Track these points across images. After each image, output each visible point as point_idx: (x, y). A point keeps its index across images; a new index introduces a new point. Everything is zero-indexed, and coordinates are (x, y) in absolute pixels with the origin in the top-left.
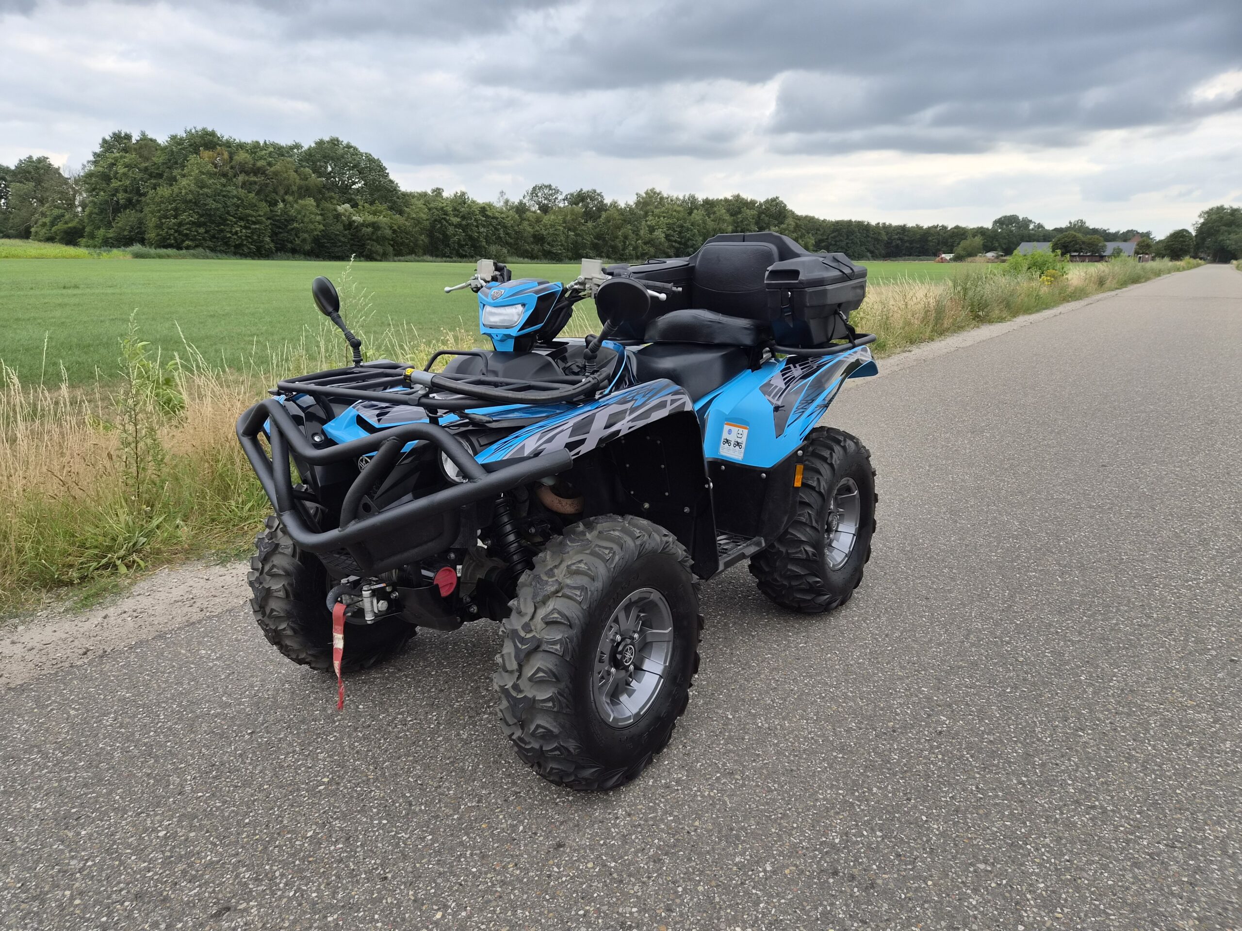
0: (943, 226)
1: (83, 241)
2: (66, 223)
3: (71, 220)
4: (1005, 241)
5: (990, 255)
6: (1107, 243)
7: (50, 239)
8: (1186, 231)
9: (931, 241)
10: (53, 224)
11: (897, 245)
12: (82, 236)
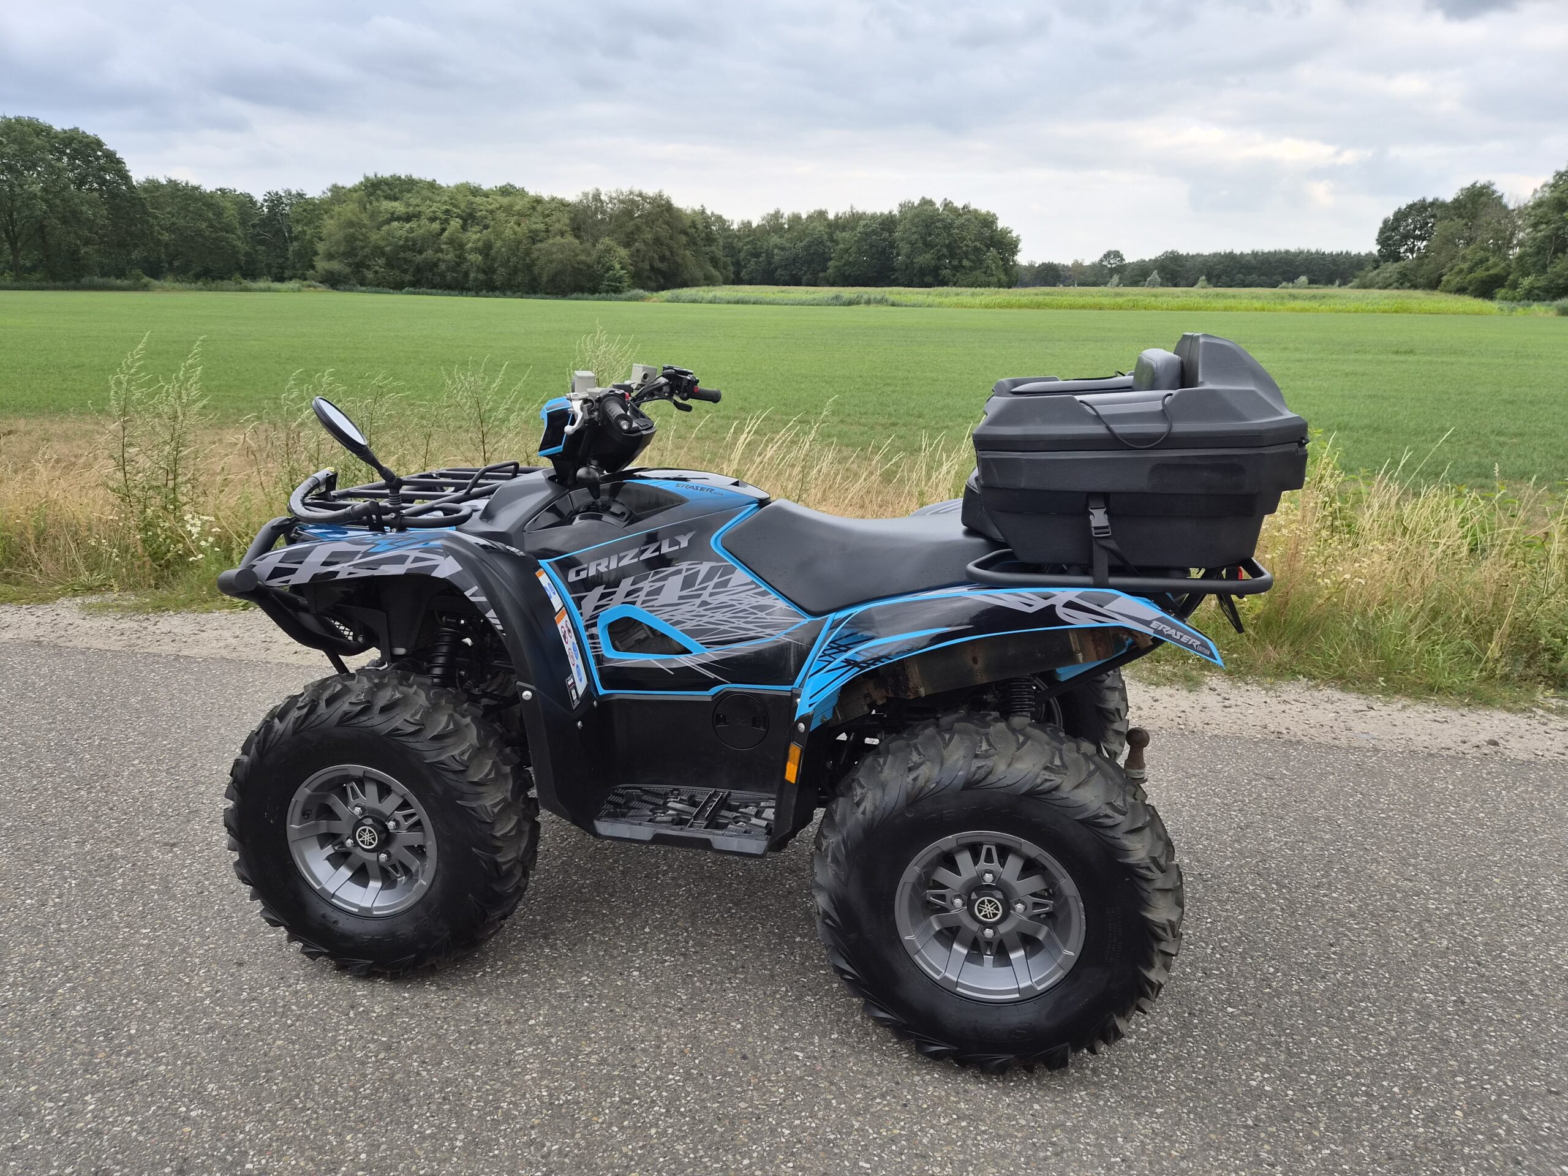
1: (1501, 292)
2: (1487, 269)
3: (1495, 265)
7: (1461, 290)
10: (1471, 270)
12: (1502, 286)
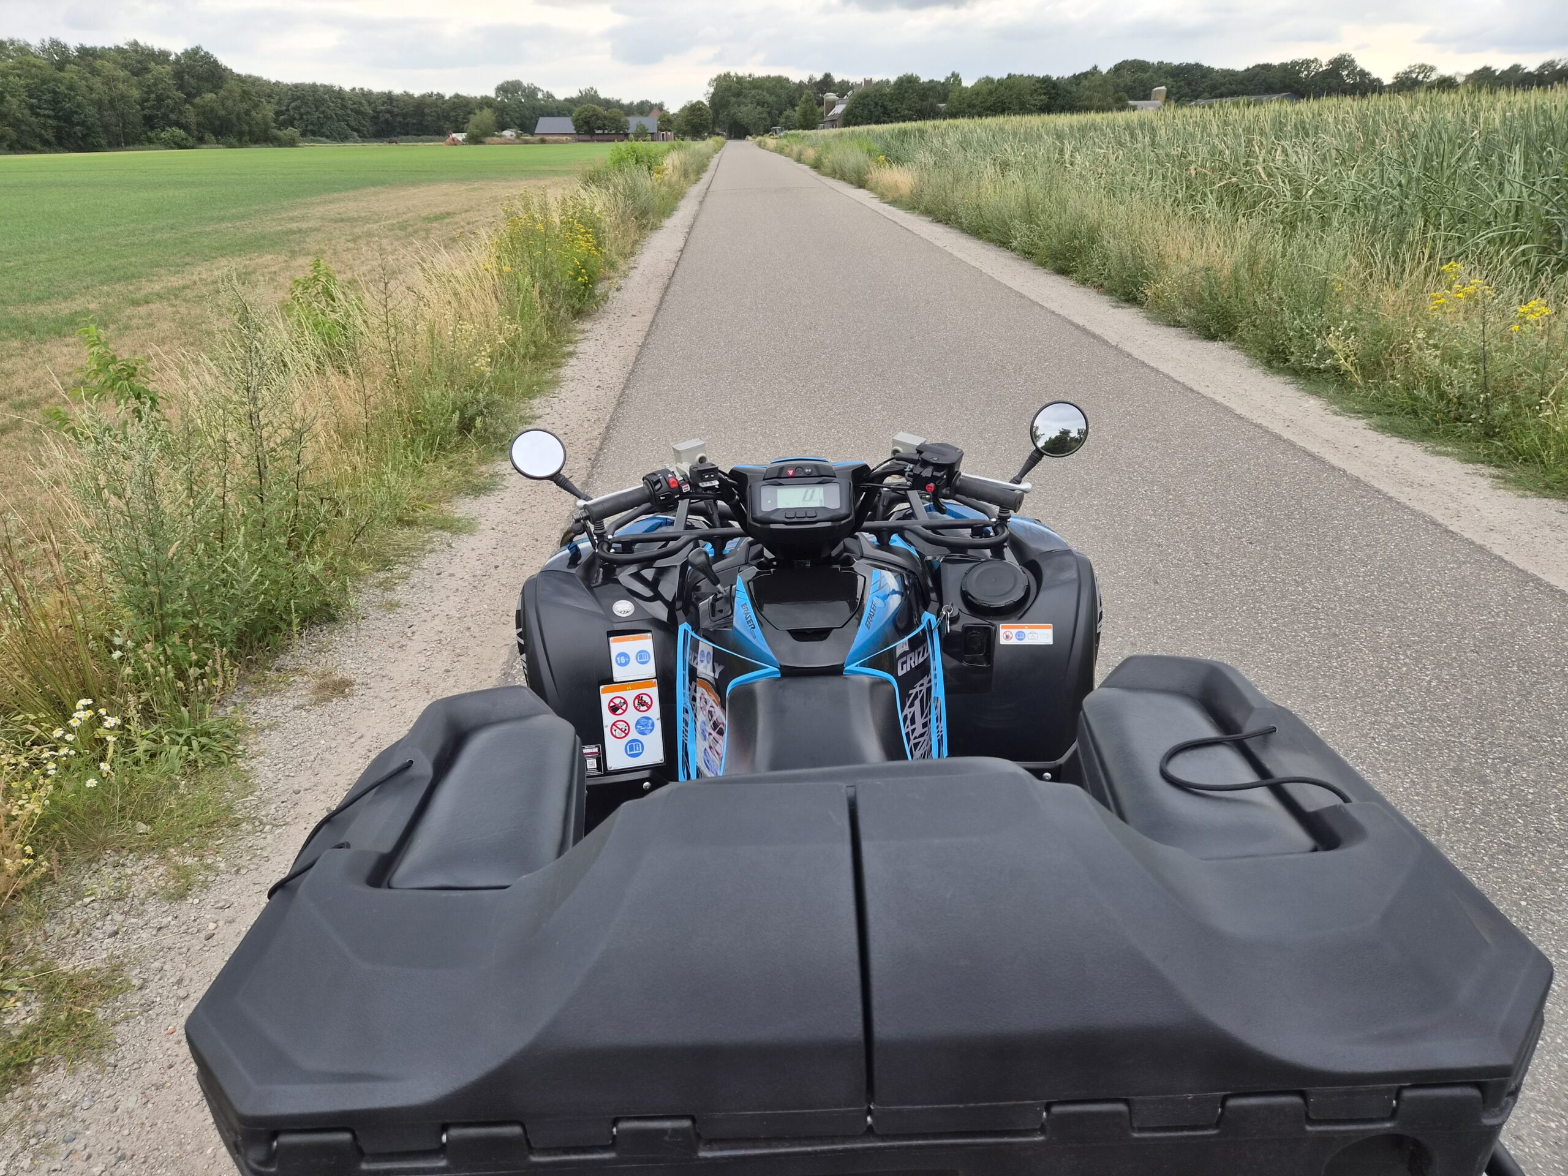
0: (438, 94)
4: (517, 115)
5: (507, 133)
6: (630, 119)
8: (702, 103)
9: (429, 115)
11: (387, 120)
